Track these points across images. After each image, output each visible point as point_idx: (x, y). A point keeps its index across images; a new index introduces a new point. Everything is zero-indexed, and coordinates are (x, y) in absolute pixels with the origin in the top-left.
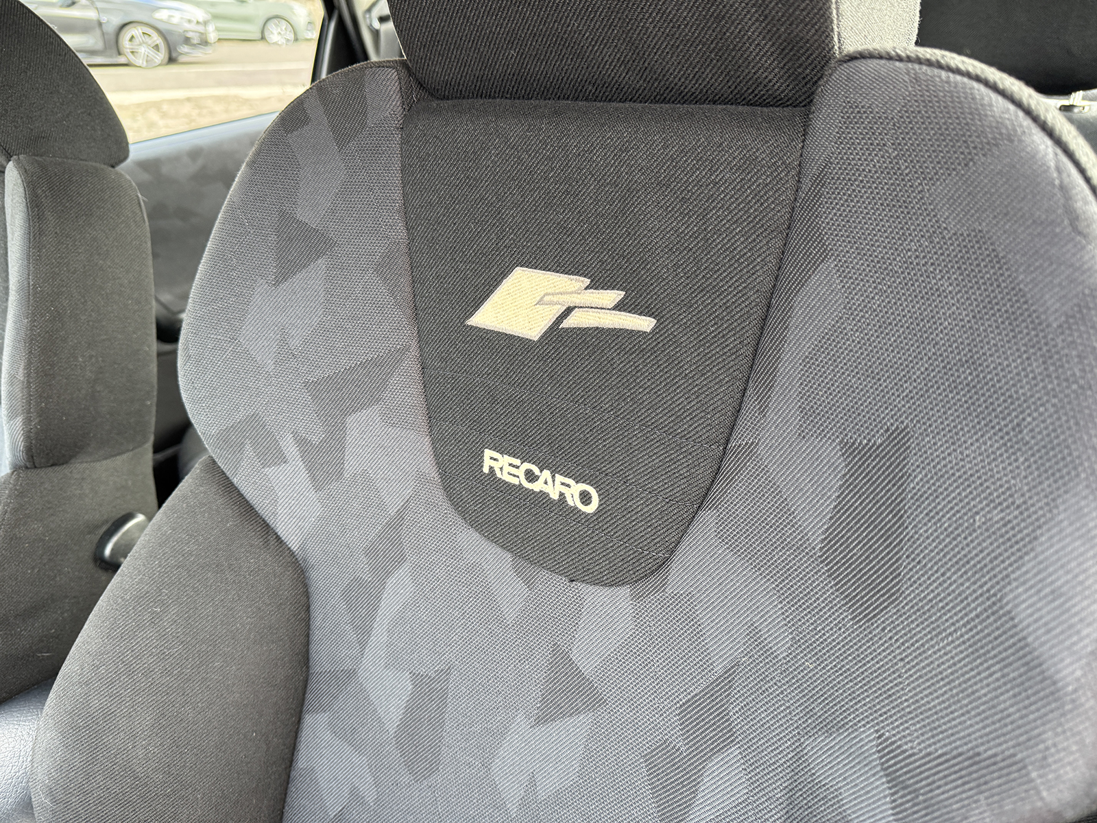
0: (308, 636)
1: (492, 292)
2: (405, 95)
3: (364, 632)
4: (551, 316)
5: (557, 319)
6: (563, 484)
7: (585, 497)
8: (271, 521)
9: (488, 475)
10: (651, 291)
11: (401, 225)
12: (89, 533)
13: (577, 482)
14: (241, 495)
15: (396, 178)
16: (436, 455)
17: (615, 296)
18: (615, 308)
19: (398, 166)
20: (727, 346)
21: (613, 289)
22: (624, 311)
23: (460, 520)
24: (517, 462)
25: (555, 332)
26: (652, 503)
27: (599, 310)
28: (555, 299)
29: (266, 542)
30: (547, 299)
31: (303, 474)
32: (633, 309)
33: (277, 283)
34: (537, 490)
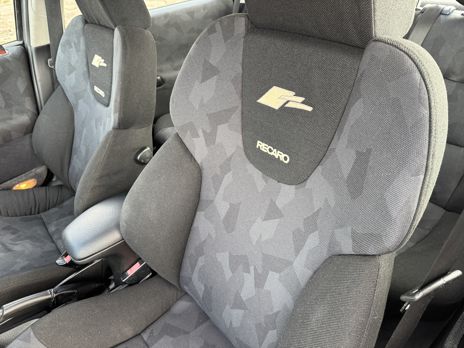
0: (200, 189)
2: (247, 26)
3: (217, 190)
4: (282, 103)
5: (284, 104)
6: (279, 154)
7: (285, 158)
8: (193, 154)
9: (258, 148)
10: (312, 99)
11: (240, 68)
12: (134, 151)
13: (284, 154)
15: (241, 53)
16: (243, 141)
17: (302, 99)
18: (302, 103)
19: (242, 49)
20: (332, 119)
21: (302, 97)
22: (304, 104)
23: (248, 161)
24: (267, 146)
25: (283, 108)
26: (304, 162)
27: (297, 103)
28: (284, 97)
30: (282, 97)
31: (204, 141)
32: (307, 104)
33: (202, 82)
34: (272, 154)
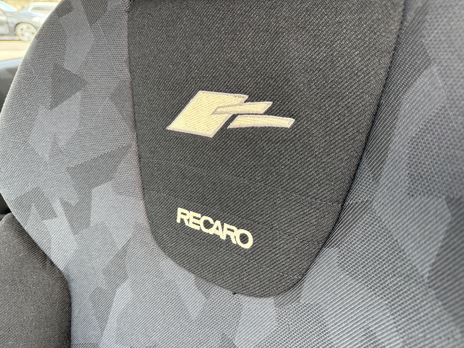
0: (70, 321)
1: (183, 108)
3: (103, 320)
4: (222, 121)
5: (226, 123)
6: (229, 229)
7: (244, 239)
9: (180, 224)
10: (291, 100)
13: (238, 228)
14: (29, 237)
16: (148, 212)
17: (265, 105)
18: (265, 113)
20: (347, 134)
21: (264, 101)
22: (272, 115)
23: (162, 253)
25: (224, 131)
26: (290, 242)
28: (224, 110)
29: (44, 265)
30: (219, 110)
31: (66, 224)
32: (278, 113)
33: (52, 107)
34: (211, 233)
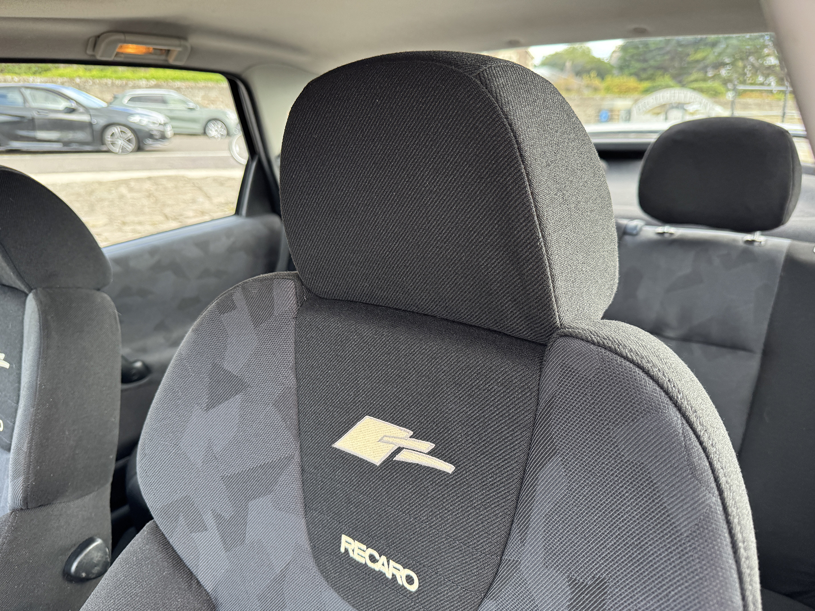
1: (350, 428)
2: (299, 297)
4: (388, 451)
5: (392, 453)
6: (394, 567)
7: (410, 580)
8: (194, 570)
9: (344, 553)
10: (451, 448)
11: (292, 377)
13: (404, 568)
15: (292, 349)
17: (429, 446)
18: (429, 453)
19: (292, 340)
20: (500, 492)
21: (427, 441)
22: (435, 456)
23: (325, 583)
24: (364, 547)
25: (390, 461)
27: (419, 453)
28: (391, 440)
30: (385, 439)
31: (218, 539)
32: (440, 456)
33: (208, 409)
34: (377, 569)
